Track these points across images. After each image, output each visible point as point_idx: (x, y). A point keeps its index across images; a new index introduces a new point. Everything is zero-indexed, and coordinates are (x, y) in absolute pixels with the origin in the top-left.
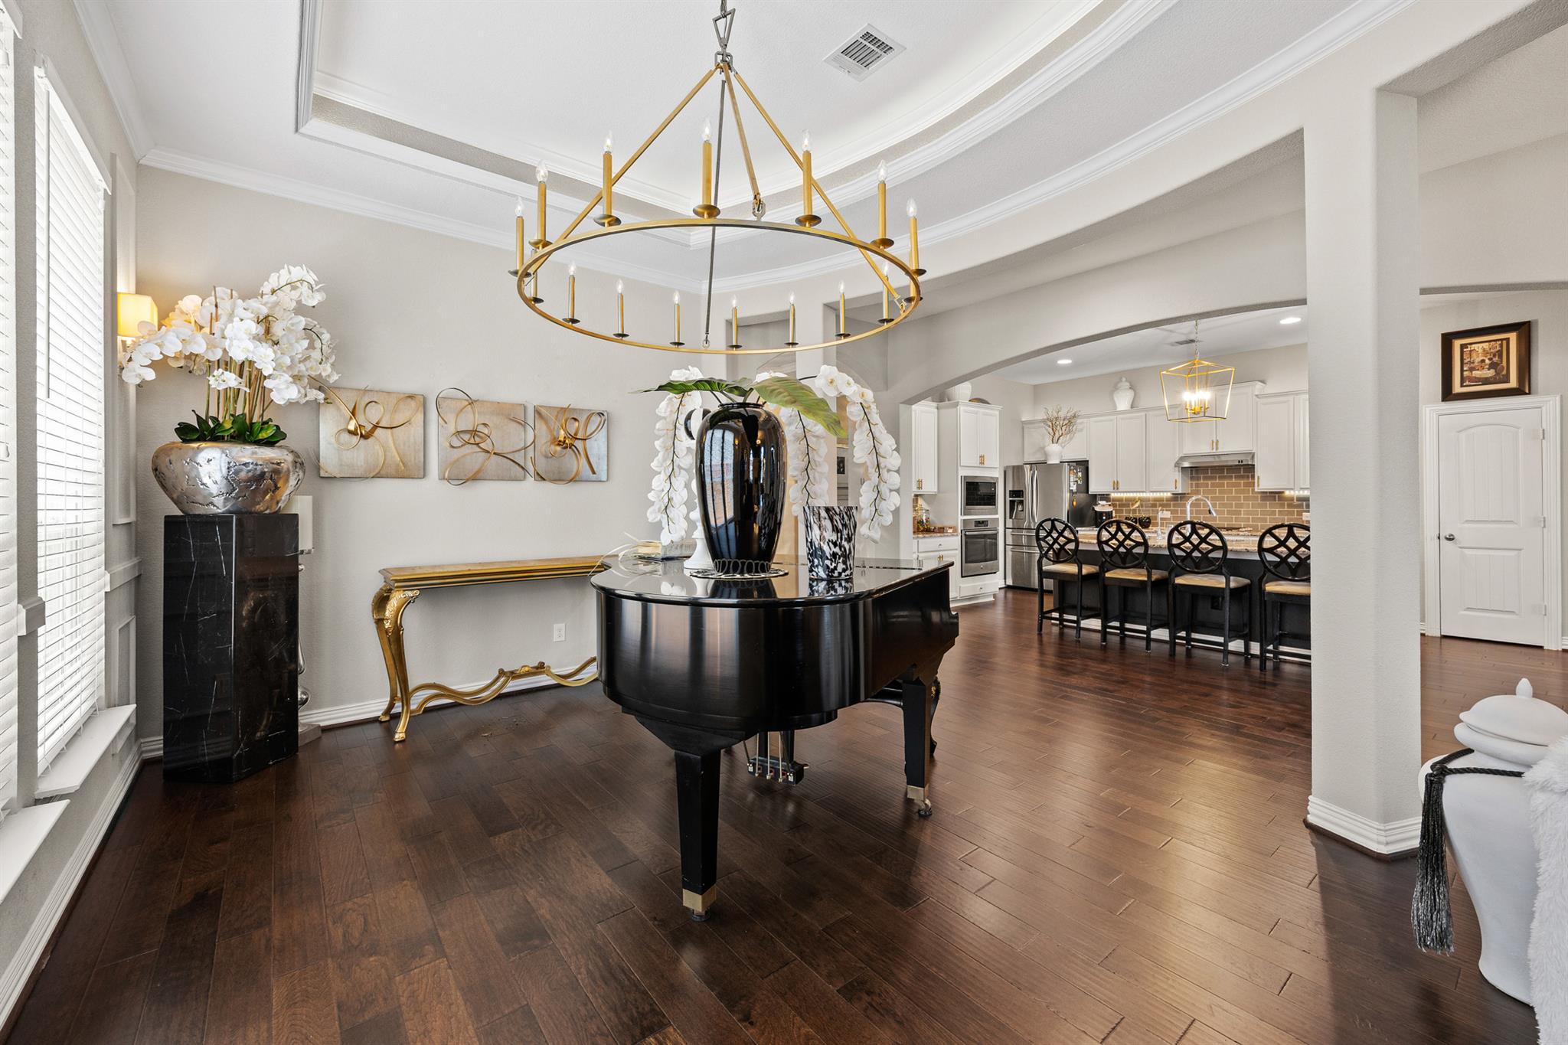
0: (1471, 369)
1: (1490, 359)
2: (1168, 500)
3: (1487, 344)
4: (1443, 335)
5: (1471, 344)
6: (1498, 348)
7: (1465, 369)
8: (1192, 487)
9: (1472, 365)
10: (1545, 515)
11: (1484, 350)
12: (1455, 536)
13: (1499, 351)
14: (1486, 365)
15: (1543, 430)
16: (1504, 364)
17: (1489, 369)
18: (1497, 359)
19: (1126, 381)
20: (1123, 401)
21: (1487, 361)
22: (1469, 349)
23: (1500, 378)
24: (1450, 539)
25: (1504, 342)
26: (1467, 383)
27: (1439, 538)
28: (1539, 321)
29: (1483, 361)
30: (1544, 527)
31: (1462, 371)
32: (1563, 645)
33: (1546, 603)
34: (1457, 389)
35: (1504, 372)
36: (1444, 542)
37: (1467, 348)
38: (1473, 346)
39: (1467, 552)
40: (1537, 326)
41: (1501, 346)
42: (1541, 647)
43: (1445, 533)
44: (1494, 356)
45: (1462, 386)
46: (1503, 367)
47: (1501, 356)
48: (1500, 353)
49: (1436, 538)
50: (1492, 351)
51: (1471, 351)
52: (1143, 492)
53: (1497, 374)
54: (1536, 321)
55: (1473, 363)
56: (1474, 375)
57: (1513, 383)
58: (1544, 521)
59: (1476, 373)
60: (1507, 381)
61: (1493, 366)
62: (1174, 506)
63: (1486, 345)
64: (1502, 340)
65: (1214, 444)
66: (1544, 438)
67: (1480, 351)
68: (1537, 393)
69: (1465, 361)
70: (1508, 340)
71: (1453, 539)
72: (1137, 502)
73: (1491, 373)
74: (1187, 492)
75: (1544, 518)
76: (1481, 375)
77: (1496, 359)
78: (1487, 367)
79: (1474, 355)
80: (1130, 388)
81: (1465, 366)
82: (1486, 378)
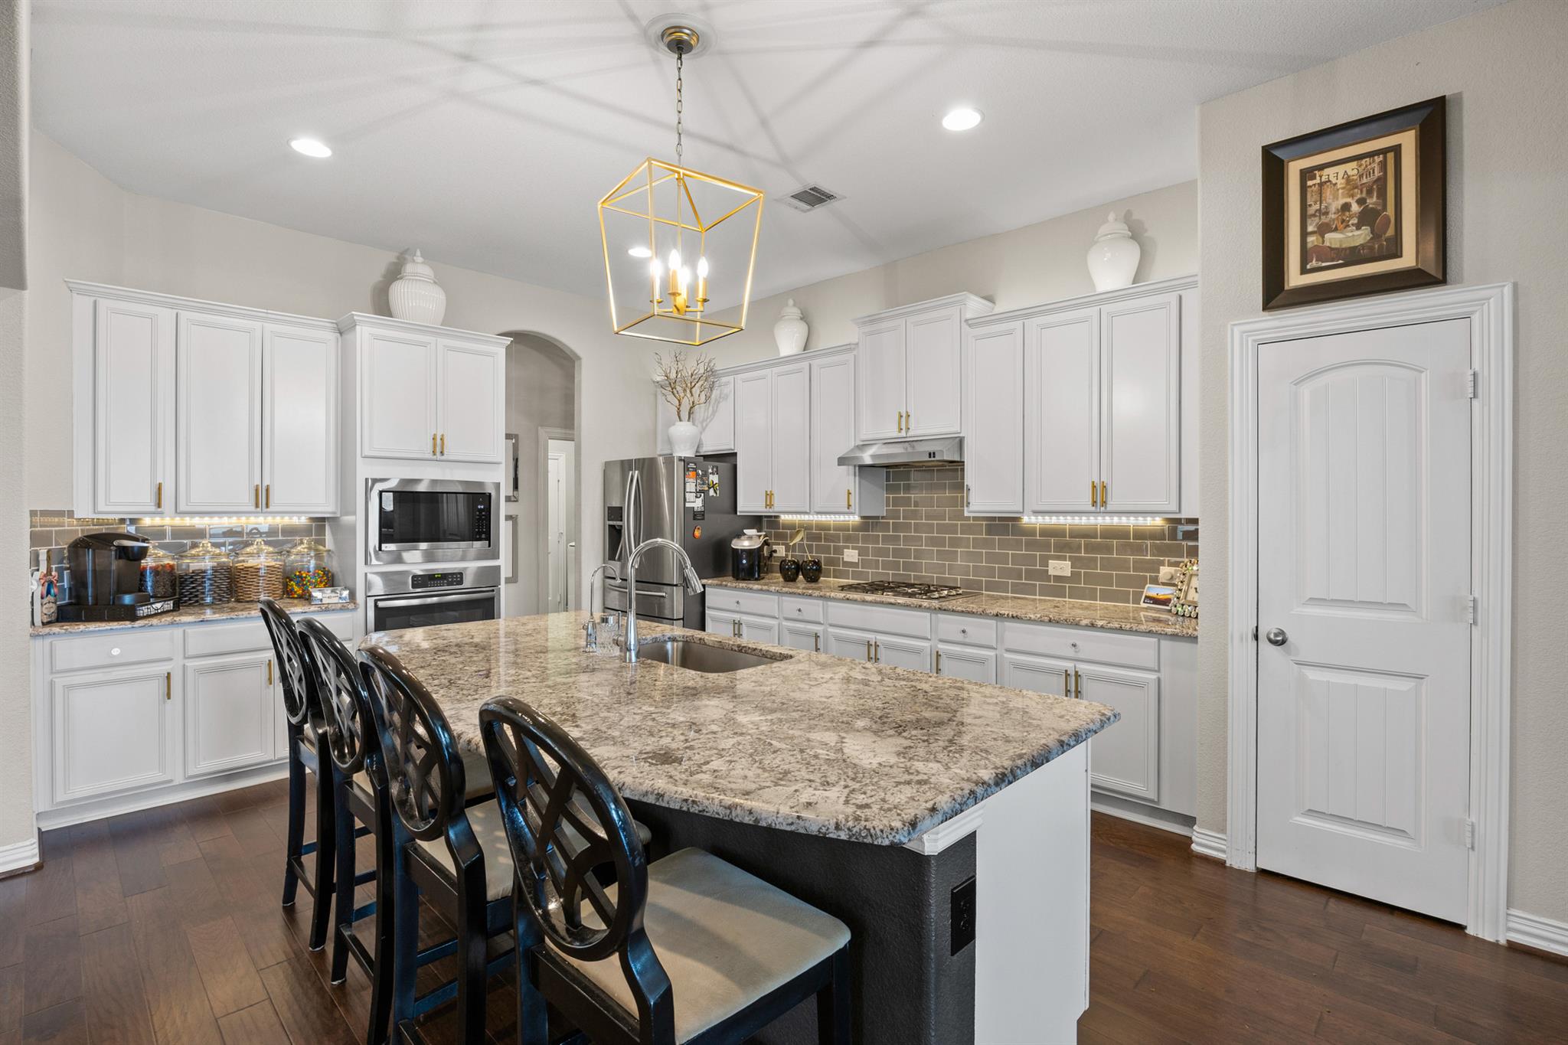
0: (1323, 230)
1: (1360, 202)
2: (856, 528)
3: (1354, 164)
4: (1263, 147)
5: (1321, 167)
6: (1377, 174)
7: (1310, 229)
8: (888, 505)
9: (1324, 219)
10: (1476, 594)
11: (1348, 179)
12: (1289, 635)
13: (1379, 179)
14: (1351, 217)
15: (1475, 375)
16: (1390, 211)
17: (1358, 227)
18: (1375, 199)
19: (794, 305)
20: (788, 340)
21: (1355, 208)
22: (1318, 181)
23: (1381, 246)
24: (1280, 641)
25: (1391, 156)
26: (1314, 264)
27: (1256, 637)
28: (1465, 96)
29: (1346, 207)
30: (1475, 622)
31: (1304, 234)
32: (1509, 929)
33: (1473, 819)
34: (1295, 279)
35: (1391, 232)
36: (1266, 647)
37: (1314, 178)
38: (1327, 171)
39: (1312, 674)
40: (1461, 110)
41: (1383, 166)
42: (1459, 928)
43: (1268, 627)
44: (1370, 192)
45: (1304, 271)
46: (1387, 218)
47: (1382, 194)
48: (1382, 182)
49: (1250, 636)
50: (1365, 180)
51: (1321, 184)
52: (805, 513)
53: (1376, 236)
54: (1459, 97)
55: (1326, 213)
56: (1327, 244)
57: (1408, 260)
58: (1475, 608)
59: (1333, 239)
60: (1398, 254)
61: (1367, 217)
62: (866, 539)
63: (1351, 168)
64: (1384, 152)
65: (904, 419)
66: (1475, 396)
67: (1341, 183)
68: (1460, 281)
69: (1311, 211)
70: (1397, 150)
71: (1283, 642)
72: (798, 532)
73: (1359, 236)
74: (881, 515)
75: (1474, 600)
76: (1341, 241)
77: (1372, 201)
78: (1355, 221)
79: (1328, 192)
80: (801, 319)
81: (1309, 221)
82: (1353, 249)
